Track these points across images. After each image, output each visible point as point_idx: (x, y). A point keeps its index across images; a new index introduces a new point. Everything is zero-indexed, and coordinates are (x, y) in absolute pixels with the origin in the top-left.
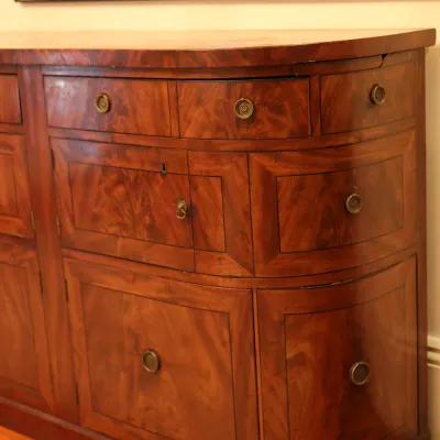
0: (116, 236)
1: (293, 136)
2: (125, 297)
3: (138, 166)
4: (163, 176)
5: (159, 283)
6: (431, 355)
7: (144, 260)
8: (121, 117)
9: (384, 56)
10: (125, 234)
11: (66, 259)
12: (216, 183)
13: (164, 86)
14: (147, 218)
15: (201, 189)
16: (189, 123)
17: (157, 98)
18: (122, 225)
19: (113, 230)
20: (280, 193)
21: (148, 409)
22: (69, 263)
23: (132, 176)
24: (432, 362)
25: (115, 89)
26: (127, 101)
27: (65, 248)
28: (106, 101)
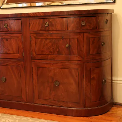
0: (48, 55)
1: (93, 29)
2: (50, 69)
3: (56, 38)
4: (62, 39)
6: (113, 81)
7: (56, 59)
8: (51, 27)
9: (108, 13)
12: (76, 40)
13: (64, 19)
14: (57, 50)
15: (72, 41)
16: (70, 27)
17: (62, 22)
19: (47, 53)
21: (55, 95)
22: (34, 63)
23: (54, 40)
24: (114, 83)
25: (50, 21)
26: (53, 23)
27: (33, 59)
28: (48, 23)
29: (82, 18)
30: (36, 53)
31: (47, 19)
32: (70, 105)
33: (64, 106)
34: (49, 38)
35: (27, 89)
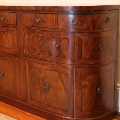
0: (40, 54)
1: (86, 29)
2: (41, 69)
3: (46, 36)
4: (53, 38)
5: (50, 66)
7: (46, 60)
8: (42, 24)
9: (110, 10)
10: (42, 53)
11: (26, 60)
12: (66, 40)
13: (54, 15)
14: (48, 49)
15: (62, 42)
16: (60, 25)
18: (41, 51)
19: (39, 52)
20: (82, 43)
21: (45, 98)
22: (27, 61)
23: (45, 38)
26: (44, 19)
28: (39, 19)
31: (39, 14)
32: (60, 112)
33: (54, 112)
34: (40, 35)
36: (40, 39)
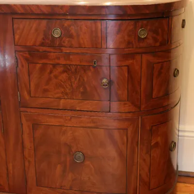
0: (60, 98)
2: (64, 128)
4: (94, 67)
7: (78, 109)
8: (67, 39)
10: (66, 97)
11: (23, 113)
14: (81, 88)
17: (94, 29)
18: (64, 93)
21: (74, 180)
22: (25, 115)
25: (66, 25)
27: (23, 107)
28: (59, 31)
29: (140, 23)
30: (29, 93)
31: (58, 21)
34: (62, 61)
35: (10, 168)
36: (60, 69)
